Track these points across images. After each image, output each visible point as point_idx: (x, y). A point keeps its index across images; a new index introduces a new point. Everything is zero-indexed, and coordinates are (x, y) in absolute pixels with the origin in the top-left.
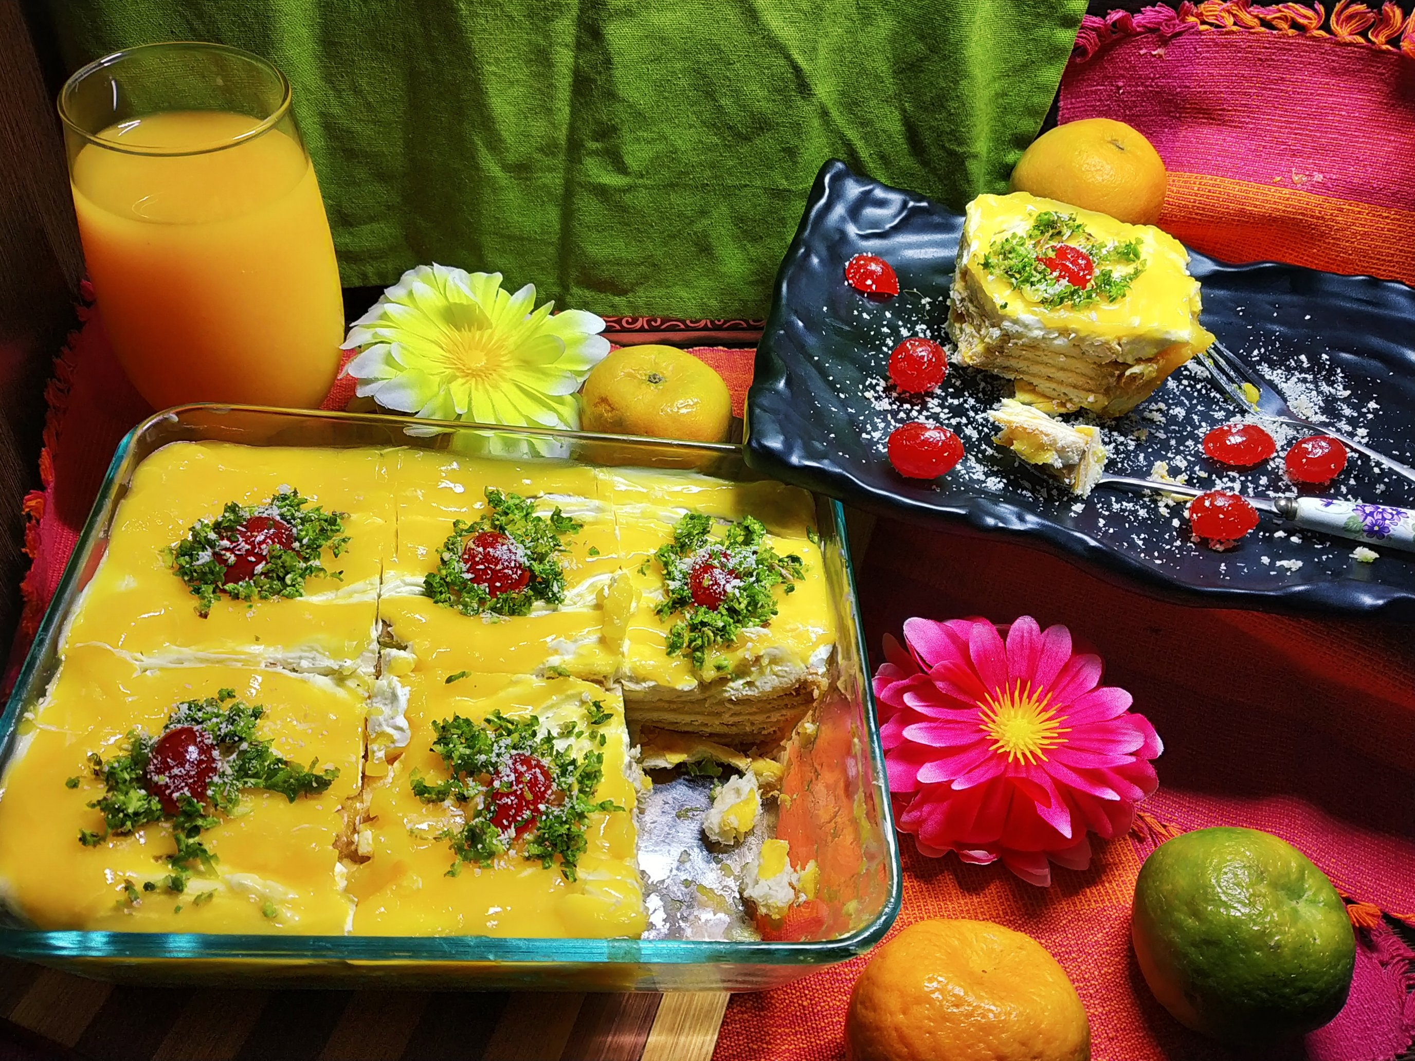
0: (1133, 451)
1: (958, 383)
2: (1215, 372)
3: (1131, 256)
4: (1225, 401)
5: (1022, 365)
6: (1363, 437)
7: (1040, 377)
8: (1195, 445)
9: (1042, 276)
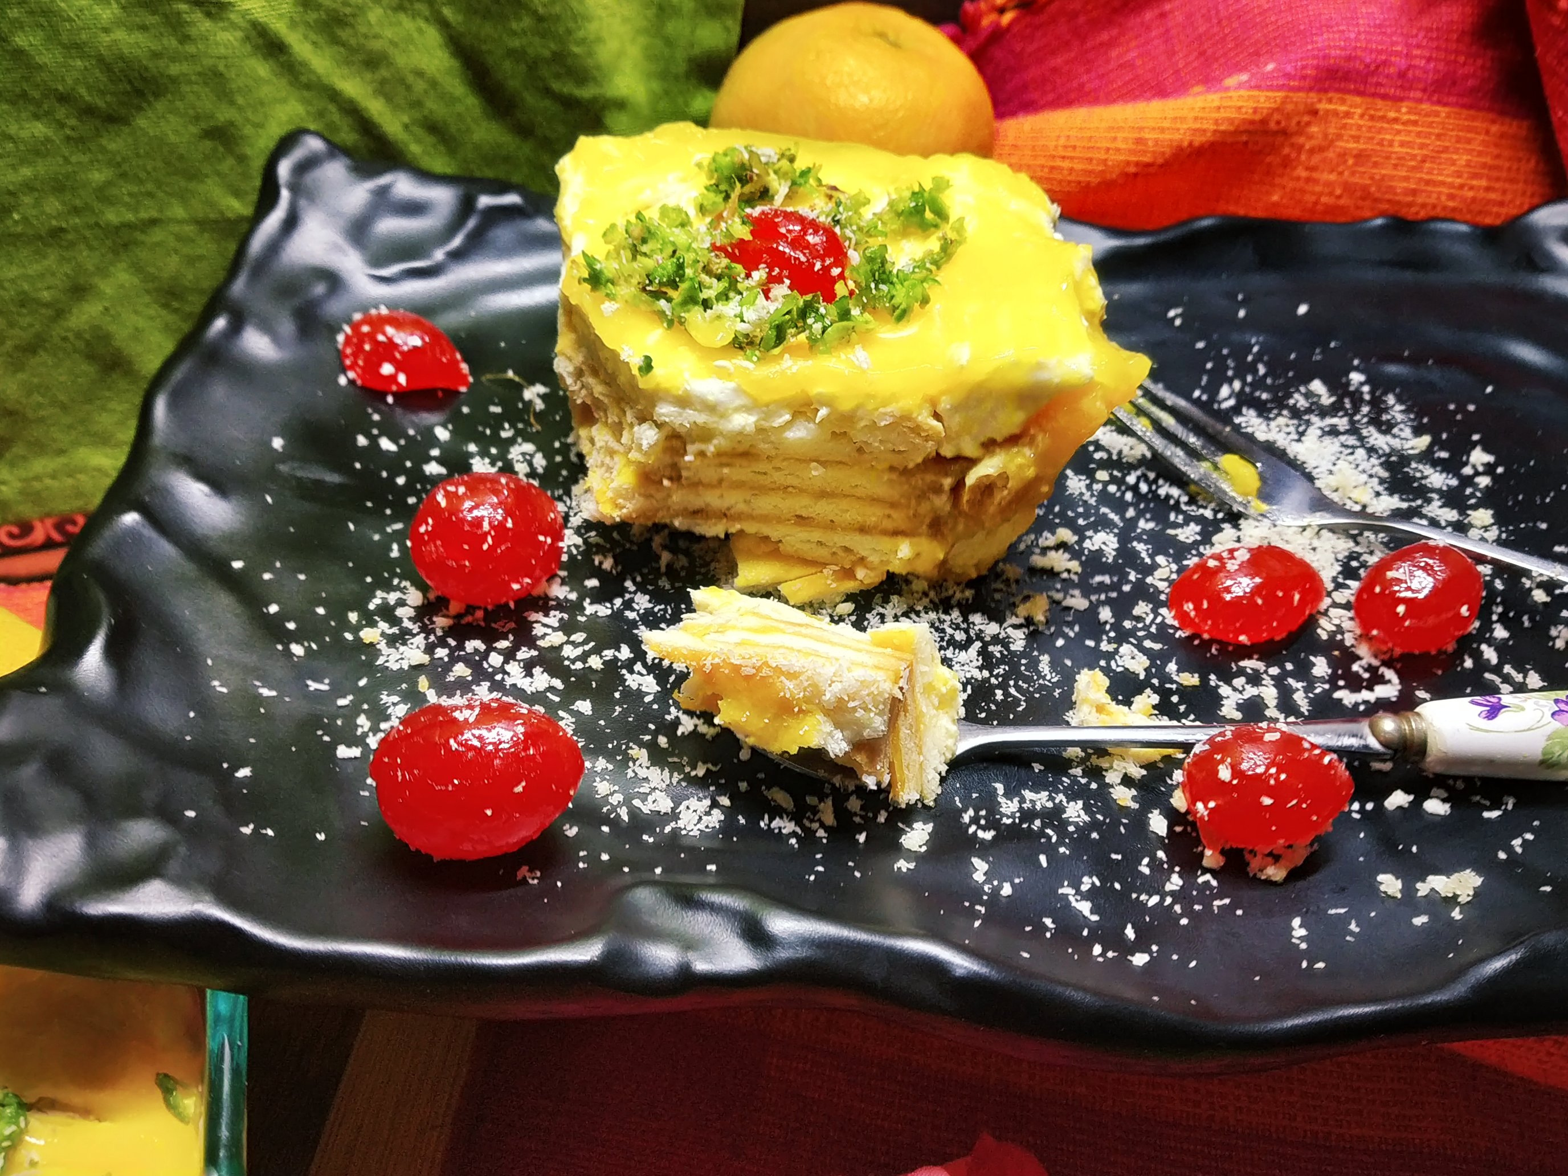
0: (1023, 654)
1: (608, 564)
2: (1159, 443)
3: (929, 215)
4: (1192, 501)
5: (733, 500)
6: (1486, 528)
7: (780, 520)
8: (1155, 612)
9: (724, 284)
